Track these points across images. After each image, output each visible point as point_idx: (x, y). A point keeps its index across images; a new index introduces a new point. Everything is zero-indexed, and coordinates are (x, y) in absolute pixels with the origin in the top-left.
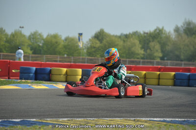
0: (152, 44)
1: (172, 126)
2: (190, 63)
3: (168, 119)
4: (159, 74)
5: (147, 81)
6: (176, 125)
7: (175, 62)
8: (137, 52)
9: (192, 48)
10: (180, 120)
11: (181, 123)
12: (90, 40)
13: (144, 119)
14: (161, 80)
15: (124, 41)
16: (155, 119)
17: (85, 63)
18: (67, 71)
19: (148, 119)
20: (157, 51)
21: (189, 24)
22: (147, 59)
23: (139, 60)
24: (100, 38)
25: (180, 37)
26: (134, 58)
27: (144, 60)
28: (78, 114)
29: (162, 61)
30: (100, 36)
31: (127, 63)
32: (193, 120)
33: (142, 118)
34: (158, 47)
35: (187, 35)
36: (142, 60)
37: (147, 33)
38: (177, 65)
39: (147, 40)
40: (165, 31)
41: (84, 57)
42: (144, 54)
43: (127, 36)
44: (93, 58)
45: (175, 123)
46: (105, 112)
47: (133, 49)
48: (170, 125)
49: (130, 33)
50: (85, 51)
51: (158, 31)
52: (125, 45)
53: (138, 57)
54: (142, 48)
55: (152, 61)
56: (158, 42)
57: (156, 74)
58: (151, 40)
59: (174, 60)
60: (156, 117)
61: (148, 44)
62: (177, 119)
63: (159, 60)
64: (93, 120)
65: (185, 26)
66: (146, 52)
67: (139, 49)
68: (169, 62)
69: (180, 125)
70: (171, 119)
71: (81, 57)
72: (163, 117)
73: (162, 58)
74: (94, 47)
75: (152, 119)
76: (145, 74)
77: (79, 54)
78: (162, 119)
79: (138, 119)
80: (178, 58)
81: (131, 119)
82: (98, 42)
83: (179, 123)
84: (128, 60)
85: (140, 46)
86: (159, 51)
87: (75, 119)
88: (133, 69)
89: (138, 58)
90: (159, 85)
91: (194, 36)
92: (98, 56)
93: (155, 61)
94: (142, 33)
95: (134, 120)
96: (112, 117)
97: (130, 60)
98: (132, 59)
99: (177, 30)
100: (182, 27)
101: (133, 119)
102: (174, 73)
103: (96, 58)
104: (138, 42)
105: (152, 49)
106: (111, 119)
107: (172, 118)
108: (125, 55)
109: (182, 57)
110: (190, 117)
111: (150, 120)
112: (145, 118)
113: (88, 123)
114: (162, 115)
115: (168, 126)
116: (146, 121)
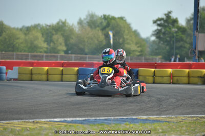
0: (55, 37)
1: (73, 126)
2: (95, 56)
3: (69, 119)
4: (62, 70)
5: (50, 77)
6: (77, 125)
7: (79, 55)
8: (40, 45)
9: (96, 42)
10: (81, 119)
11: (82, 122)
13: (44, 120)
14: (64, 76)
15: (25, 34)
19: (48, 120)
20: (61, 44)
21: (92, 16)
22: (50, 52)
23: (42, 54)
25: (84, 30)
26: (37, 52)
27: (47, 54)
29: (66, 55)
31: (30, 57)
32: (94, 118)
33: (42, 118)
34: (61, 40)
35: (91, 27)
36: (45, 54)
37: (50, 26)
38: (81, 59)
39: (50, 32)
40: (68, 23)
42: (47, 48)
43: (28, 30)
45: (75, 123)
46: (2, 114)
47: (36, 42)
48: (70, 126)
49: (32, 26)
51: (61, 23)
52: (27, 38)
53: (41, 50)
54: (45, 41)
55: (56, 55)
56: (63, 35)
57: (59, 69)
58: (54, 33)
59: (78, 54)
61: (51, 37)
62: (78, 119)
63: (63, 54)
65: (89, 18)
66: (50, 46)
67: (42, 43)
68: (73, 55)
69: (80, 125)
72: (64, 117)
73: (66, 52)
75: (52, 120)
76: (48, 69)
78: (62, 119)
79: (37, 120)
80: (82, 51)
81: (30, 121)
83: (79, 123)
84: (30, 54)
85: (43, 39)
86: (63, 44)
88: (35, 64)
89: (41, 52)
90: (62, 81)
91: (98, 28)
93: (59, 55)
94: (44, 25)
95: (34, 122)
96: (10, 120)
97: (32, 54)
98: (35, 54)
99: (80, 22)
100: (85, 19)
101: (32, 120)
102: (77, 68)
104: (41, 35)
105: (56, 42)
106: (8, 122)
107: (73, 118)
108: (27, 49)
109: (87, 50)
110: (91, 116)
111: (50, 121)
112: (44, 118)
114: (63, 115)
115: (68, 126)
116: (45, 123)
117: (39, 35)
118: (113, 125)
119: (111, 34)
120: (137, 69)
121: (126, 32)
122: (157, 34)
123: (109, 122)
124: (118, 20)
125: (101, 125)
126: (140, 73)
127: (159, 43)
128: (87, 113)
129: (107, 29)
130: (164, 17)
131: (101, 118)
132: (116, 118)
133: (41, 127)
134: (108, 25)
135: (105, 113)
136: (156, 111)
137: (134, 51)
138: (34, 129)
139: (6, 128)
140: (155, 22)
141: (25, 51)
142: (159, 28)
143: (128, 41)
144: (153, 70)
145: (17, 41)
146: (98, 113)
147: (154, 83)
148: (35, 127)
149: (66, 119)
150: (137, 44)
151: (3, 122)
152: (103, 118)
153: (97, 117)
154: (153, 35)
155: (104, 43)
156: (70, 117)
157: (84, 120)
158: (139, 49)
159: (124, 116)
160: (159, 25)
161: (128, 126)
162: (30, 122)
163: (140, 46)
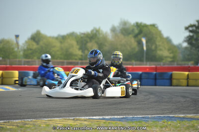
0: (89, 45)
2: (128, 62)
3: (107, 117)
6: (115, 122)
8: (74, 53)
9: (129, 48)
10: (118, 117)
11: (120, 120)
12: (26, 42)
13: (83, 118)
15: (61, 42)
16: (95, 117)
17: (21, 65)
18: (2, 74)
19: (88, 118)
21: (125, 23)
23: (77, 61)
24: (37, 40)
25: (117, 38)
26: (72, 60)
27: (82, 61)
28: (15, 116)
30: (36, 38)
31: (65, 64)
32: (131, 116)
33: (82, 116)
35: (124, 35)
36: (80, 61)
37: (84, 34)
39: (84, 40)
41: (20, 59)
42: (82, 55)
43: (63, 38)
44: (30, 60)
45: (114, 120)
46: (44, 113)
47: (71, 50)
48: (109, 123)
49: (67, 35)
50: (21, 53)
51: (95, 32)
52: (63, 45)
53: (76, 57)
54: (80, 49)
56: (97, 43)
58: (88, 40)
60: (96, 116)
61: (85, 44)
62: (116, 117)
64: (31, 121)
65: (122, 26)
66: (84, 53)
67: (77, 50)
69: (119, 122)
70: (110, 117)
71: (17, 60)
72: (102, 115)
74: (31, 49)
75: (91, 117)
77: (16, 57)
78: (101, 117)
79: (77, 118)
81: (71, 118)
82: (34, 44)
83: (118, 121)
84: (65, 61)
85: (78, 47)
87: (12, 121)
89: (76, 59)
91: (131, 36)
92: (35, 58)
94: (78, 34)
97: (68, 61)
98: (70, 61)
99: (113, 30)
100: (118, 27)
101: (73, 118)
103: (33, 60)
104: (76, 43)
106: (50, 119)
108: (62, 57)
110: (128, 114)
111: (89, 119)
112: (84, 116)
113: (26, 124)
114: (101, 113)
115: (107, 123)
116: (85, 120)
117: (74, 43)
118: (151, 122)
119: (144, 41)
120: (171, 73)
121: (159, 39)
122: (189, 40)
123: (147, 119)
124: (150, 27)
125: (139, 122)
126: (174, 77)
127: (191, 49)
128: (125, 112)
129: (139, 36)
130: (196, 24)
131: (138, 116)
132: (153, 116)
133: (81, 123)
134: (140, 32)
135: (142, 112)
136: (193, 110)
137: (166, 57)
138: (75, 125)
139: (48, 125)
140: (187, 28)
141: (61, 59)
142: (191, 34)
143: (161, 47)
144: (187, 73)
145: (54, 49)
146: (134, 112)
147: (188, 86)
148: (76, 124)
149: (105, 117)
150: (169, 50)
151: (45, 119)
152: (141, 116)
153: (135, 115)
154: (185, 41)
155: (137, 49)
156: (108, 115)
157: (122, 118)
158: (171, 55)
159: (161, 114)
160: (191, 31)
161: (166, 124)
162: (71, 120)
163: (173, 52)
